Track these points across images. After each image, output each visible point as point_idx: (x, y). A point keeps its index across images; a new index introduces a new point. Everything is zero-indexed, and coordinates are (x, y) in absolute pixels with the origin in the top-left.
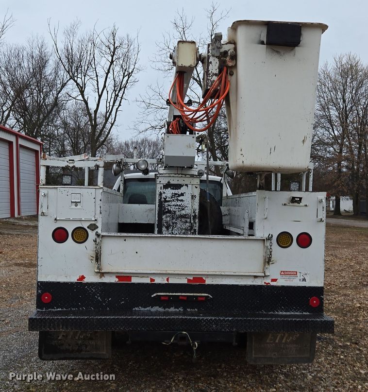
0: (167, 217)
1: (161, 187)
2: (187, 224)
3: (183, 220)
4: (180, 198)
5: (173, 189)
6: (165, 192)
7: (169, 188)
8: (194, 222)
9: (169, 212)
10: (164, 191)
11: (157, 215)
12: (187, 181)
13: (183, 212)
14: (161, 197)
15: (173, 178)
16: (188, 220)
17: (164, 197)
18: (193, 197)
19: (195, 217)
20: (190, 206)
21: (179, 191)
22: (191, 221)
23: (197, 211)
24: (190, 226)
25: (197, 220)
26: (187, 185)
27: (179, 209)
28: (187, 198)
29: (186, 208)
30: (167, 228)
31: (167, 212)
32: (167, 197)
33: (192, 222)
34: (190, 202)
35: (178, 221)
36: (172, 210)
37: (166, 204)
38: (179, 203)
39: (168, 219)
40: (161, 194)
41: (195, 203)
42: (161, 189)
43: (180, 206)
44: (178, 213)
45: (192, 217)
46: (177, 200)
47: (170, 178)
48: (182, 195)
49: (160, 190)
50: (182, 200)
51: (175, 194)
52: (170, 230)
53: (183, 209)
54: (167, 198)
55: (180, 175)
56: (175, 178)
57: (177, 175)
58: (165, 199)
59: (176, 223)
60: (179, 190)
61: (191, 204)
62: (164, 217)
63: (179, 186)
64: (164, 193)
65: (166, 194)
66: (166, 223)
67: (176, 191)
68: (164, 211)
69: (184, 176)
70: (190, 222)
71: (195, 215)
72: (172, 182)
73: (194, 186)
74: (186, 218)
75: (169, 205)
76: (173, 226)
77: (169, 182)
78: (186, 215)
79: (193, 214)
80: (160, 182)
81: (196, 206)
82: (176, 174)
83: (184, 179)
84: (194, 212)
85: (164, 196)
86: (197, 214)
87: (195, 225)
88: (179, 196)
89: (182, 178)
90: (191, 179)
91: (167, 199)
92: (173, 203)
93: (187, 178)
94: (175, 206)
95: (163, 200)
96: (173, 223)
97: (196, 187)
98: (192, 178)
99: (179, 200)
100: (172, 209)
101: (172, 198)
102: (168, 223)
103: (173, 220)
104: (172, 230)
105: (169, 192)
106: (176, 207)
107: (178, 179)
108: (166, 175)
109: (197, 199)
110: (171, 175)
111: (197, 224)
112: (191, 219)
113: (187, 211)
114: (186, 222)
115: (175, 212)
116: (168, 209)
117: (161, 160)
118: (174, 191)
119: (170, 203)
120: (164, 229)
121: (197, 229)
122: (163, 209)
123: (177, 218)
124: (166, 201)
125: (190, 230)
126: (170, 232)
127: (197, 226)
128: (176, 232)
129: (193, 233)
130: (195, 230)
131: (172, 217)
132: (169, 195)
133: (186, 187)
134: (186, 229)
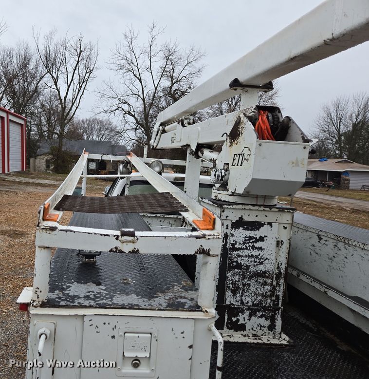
0: (234, 275)
1: (227, 226)
2: (266, 287)
3: (261, 280)
4: (257, 245)
5: (247, 229)
6: (234, 233)
7: (241, 228)
8: (278, 284)
9: (239, 266)
10: (232, 232)
12: (271, 216)
13: (261, 268)
14: (226, 243)
15: (247, 212)
16: (269, 281)
17: (232, 242)
18: (279, 243)
19: (279, 275)
20: (273, 258)
21: (257, 234)
22: (272, 282)
23: (283, 267)
24: (270, 291)
25: (282, 281)
26: (270, 224)
27: (255, 262)
28: (268, 246)
29: (267, 261)
30: (234, 292)
31: (235, 267)
32: (236, 242)
33: (275, 283)
34: (274, 252)
35: (252, 282)
36: (243, 263)
37: (235, 253)
38: (256, 253)
39: (237, 278)
40: (226, 236)
41: (281, 253)
42: (227, 228)
43: (256, 257)
44: (252, 269)
45: (275, 276)
46: (253, 247)
47: (244, 212)
48: (262, 239)
49: (226, 231)
50: (260, 249)
51: (251, 238)
52: (238, 295)
53: (261, 263)
54: (236, 244)
55: (262, 208)
56: (251, 211)
57: (256, 208)
58: (233, 245)
59: (249, 285)
60: (257, 232)
61: (274, 254)
62: (229, 274)
63: (256, 226)
64: (233, 235)
65: (234, 238)
66: (232, 283)
67: (252, 233)
68: (229, 264)
69: (268, 209)
71: (280, 273)
72: (246, 218)
73: (282, 226)
74: (267, 277)
75: (239, 256)
76: (244, 290)
77: (241, 218)
78: (265, 272)
79: (277, 271)
80: (227, 217)
81: (283, 259)
82: (254, 205)
83: (266, 213)
84: (278, 268)
85: (231, 240)
86: (283, 271)
87: (278, 288)
88: (257, 241)
89: (263, 212)
90: (278, 214)
91: (237, 246)
92: (246, 252)
93: (271, 213)
94: (249, 257)
95: (229, 246)
96: (244, 285)
97: (285, 228)
98: (280, 213)
99: (257, 248)
100: (244, 261)
101: (244, 243)
102: (235, 284)
103: (243, 279)
104: (242, 296)
105: (240, 235)
106: (250, 260)
107: (257, 213)
108: (237, 207)
109: (285, 248)
110: (247, 207)
111: (282, 288)
112: (272, 279)
113: (269, 266)
114: (265, 284)
115: (248, 267)
116: (237, 262)
117: (222, 177)
118: (249, 233)
119: (240, 253)
120: (228, 294)
121: (281, 294)
122: (228, 261)
123: (251, 277)
124: (234, 249)
125: (271, 296)
126: (238, 299)
127: (282, 291)
128: (248, 299)
129: (274, 301)
130: (278, 297)
131: (243, 275)
132: (241, 239)
133: (269, 227)
134: (264, 296)
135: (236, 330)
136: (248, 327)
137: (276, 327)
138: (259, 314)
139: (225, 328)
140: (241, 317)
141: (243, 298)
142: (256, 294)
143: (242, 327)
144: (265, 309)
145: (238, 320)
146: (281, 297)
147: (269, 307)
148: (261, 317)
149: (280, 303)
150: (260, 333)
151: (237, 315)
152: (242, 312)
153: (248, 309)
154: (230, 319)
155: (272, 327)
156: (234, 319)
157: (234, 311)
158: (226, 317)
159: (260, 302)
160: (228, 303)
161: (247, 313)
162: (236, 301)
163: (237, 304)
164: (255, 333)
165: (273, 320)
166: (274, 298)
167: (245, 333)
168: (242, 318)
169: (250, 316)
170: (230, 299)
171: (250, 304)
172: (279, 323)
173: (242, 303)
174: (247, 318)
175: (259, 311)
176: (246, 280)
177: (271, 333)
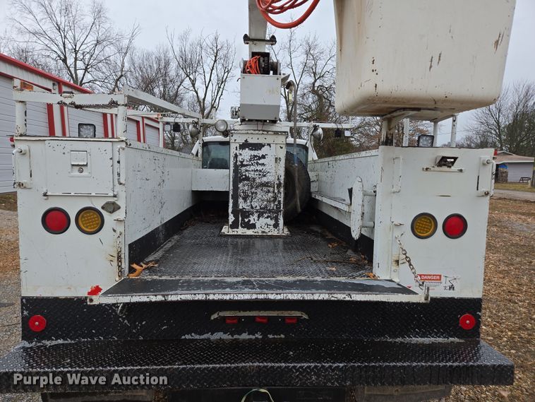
0: (244, 186)
1: (236, 147)
2: (270, 194)
3: (265, 189)
4: (260, 162)
5: (252, 150)
7: (247, 149)
8: (279, 191)
9: (247, 179)
10: (240, 152)
11: (231, 183)
12: (269, 139)
13: (265, 179)
14: (237, 161)
15: (251, 136)
16: (271, 189)
17: (241, 160)
18: (277, 160)
19: (279, 185)
20: (274, 172)
21: (260, 153)
22: (274, 190)
23: (282, 178)
24: (273, 197)
25: (282, 190)
26: (269, 145)
27: (260, 175)
28: (270, 162)
29: (269, 174)
30: (245, 199)
31: (244, 180)
32: (244, 160)
33: (276, 191)
34: (273, 166)
35: (259, 191)
37: (243, 169)
38: (259, 168)
39: (246, 188)
40: (236, 156)
41: (279, 167)
42: (236, 150)
43: (260, 171)
44: (258, 181)
45: (276, 186)
46: (258, 164)
47: (247, 136)
48: (263, 157)
50: (263, 164)
51: (255, 156)
52: (248, 201)
53: (265, 176)
55: (261, 132)
56: (254, 135)
57: (257, 132)
58: (242, 162)
59: (256, 193)
60: (259, 152)
61: (274, 169)
62: (240, 185)
63: (258, 146)
64: (241, 154)
65: (242, 157)
66: (243, 192)
67: (256, 153)
68: (240, 177)
69: (266, 133)
70: (274, 192)
71: (280, 183)
72: (250, 141)
73: (278, 146)
74: (268, 186)
75: (247, 171)
76: (252, 197)
77: (246, 141)
78: (268, 183)
79: (277, 182)
80: (235, 140)
81: (282, 172)
82: (255, 130)
83: (265, 136)
84: (278, 179)
85: (240, 158)
86: (282, 182)
87: (279, 195)
88: (260, 158)
89: (263, 136)
90: (275, 136)
91: (245, 163)
92: (252, 168)
93: (269, 136)
94: (255, 171)
95: (238, 163)
96: (252, 193)
97: (281, 148)
99: (260, 164)
100: (251, 175)
101: (250, 161)
102: (245, 193)
103: (251, 189)
105: (246, 154)
106: (256, 173)
107: (258, 136)
108: (243, 132)
109: (283, 161)
110: (249, 132)
111: (282, 194)
112: (274, 188)
113: (270, 178)
114: (269, 192)
115: (254, 179)
116: (245, 175)
117: (236, 112)
118: (253, 153)
119: (248, 168)
120: (241, 200)
121: (282, 200)
122: (239, 175)
123: (257, 187)
124: (243, 165)
125: (274, 201)
126: (249, 204)
127: (282, 197)
128: (256, 204)
129: (277, 205)
130: (279, 202)
131: (251, 185)
132: (247, 158)
133: (268, 147)
134: (269, 201)
135: (248, 229)
136: (257, 226)
137: (280, 225)
138: (266, 215)
139: (240, 227)
140: (251, 218)
141: (252, 203)
142: (262, 200)
143: (253, 226)
144: (270, 211)
145: (249, 221)
146: (282, 202)
147: (273, 209)
148: (267, 217)
149: (282, 207)
150: (267, 230)
151: (248, 217)
152: (252, 214)
153: (256, 212)
154: (243, 220)
155: (276, 226)
156: (246, 220)
157: (246, 214)
158: (240, 219)
159: (266, 206)
160: (241, 207)
161: (256, 215)
162: (248, 206)
163: (248, 208)
164: (263, 230)
165: (277, 219)
166: (276, 203)
167: (256, 230)
168: (253, 219)
169: (259, 217)
170: (242, 205)
171: (258, 208)
172: (281, 222)
173: (252, 207)
174: (256, 218)
175: (265, 213)
176: (253, 189)
177: (276, 230)
